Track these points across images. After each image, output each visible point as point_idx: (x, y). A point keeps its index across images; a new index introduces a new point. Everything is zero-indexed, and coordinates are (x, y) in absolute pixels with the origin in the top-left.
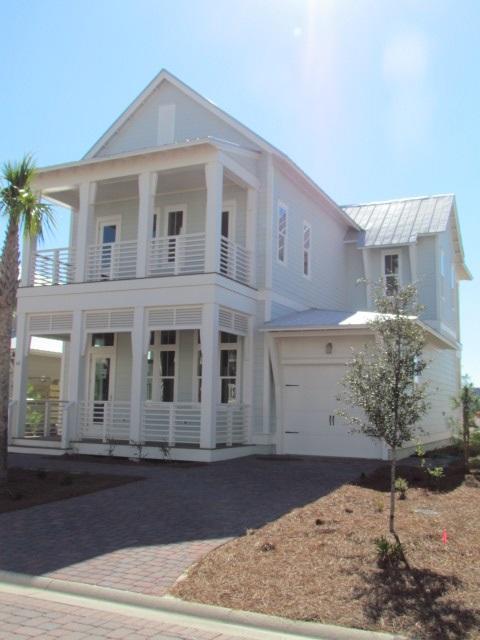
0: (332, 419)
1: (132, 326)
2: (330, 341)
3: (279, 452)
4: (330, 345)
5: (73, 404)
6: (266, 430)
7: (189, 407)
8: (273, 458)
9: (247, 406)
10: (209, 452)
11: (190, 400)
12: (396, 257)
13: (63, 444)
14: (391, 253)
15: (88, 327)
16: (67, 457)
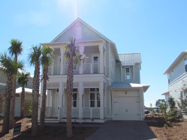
0: (127, 111)
1: (78, 87)
2: (126, 91)
3: (113, 120)
4: (126, 92)
5: (61, 108)
6: (110, 114)
7: (88, 108)
8: (112, 121)
9: (105, 108)
10: (103, 120)
11: (89, 107)
12: (129, 68)
13: (59, 119)
14: (128, 67)
15: (64, 87)
16: (60, 123)
